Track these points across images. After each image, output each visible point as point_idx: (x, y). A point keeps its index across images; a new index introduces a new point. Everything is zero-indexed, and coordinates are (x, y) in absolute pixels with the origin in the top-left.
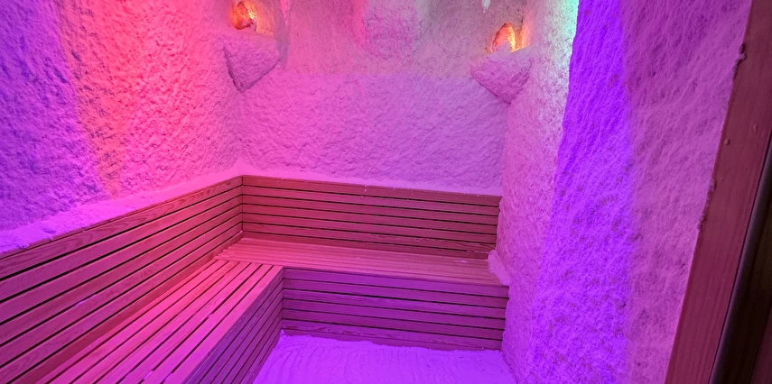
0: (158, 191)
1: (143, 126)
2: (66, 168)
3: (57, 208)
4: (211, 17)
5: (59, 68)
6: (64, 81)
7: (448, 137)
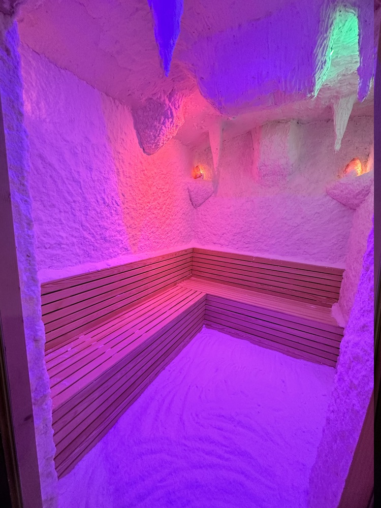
0: (153, 252)
1: (149, 224)
2: (117, 240)
3: (113, 256)
4: (182, 175)
5: (117, 200)
6: (118, 205)
7: (307, 231)
